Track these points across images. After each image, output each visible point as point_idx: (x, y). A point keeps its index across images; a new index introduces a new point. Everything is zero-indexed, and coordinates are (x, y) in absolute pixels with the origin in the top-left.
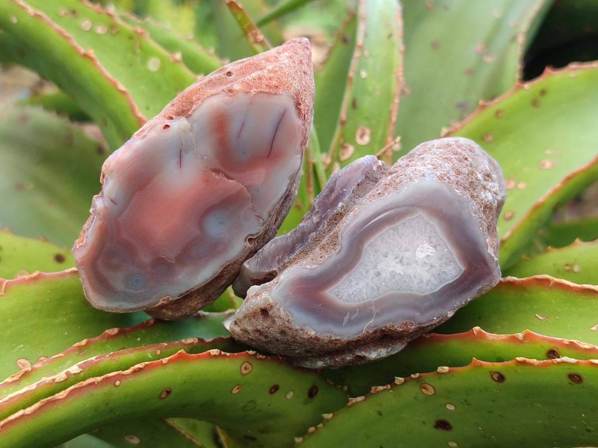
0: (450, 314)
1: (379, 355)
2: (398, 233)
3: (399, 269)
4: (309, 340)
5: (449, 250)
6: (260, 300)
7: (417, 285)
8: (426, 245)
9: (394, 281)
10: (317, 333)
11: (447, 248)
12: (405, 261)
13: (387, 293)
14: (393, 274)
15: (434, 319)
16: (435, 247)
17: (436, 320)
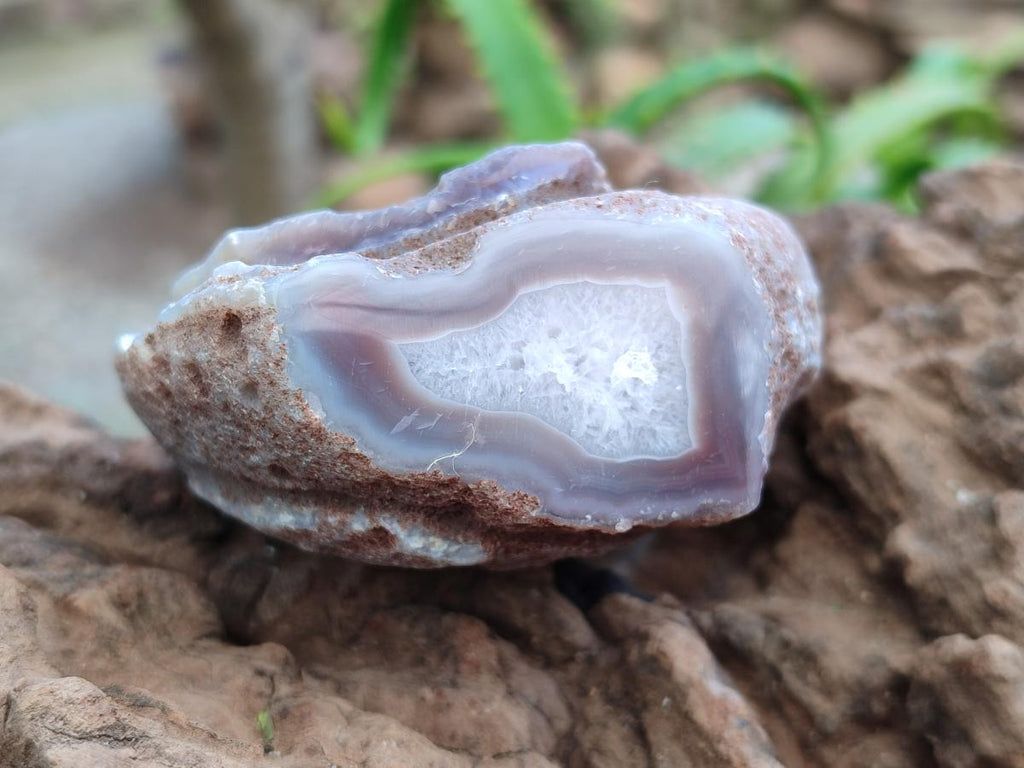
0: (623, 526)
1: (425, 548)
2: (599, 302)
3: (566, 375)
4: (299, 430)
5: (685, 392)
6: (237, 290)
7: (585, 428)
8: (645, 357)
9: (543, 394)
10: (326, 419)
11: (684, 385)
12: (586, 366)
13: (518, 413)
14: (549, 381)
15: (585, 518)
16: (661, 370)
17: (588, 522)
